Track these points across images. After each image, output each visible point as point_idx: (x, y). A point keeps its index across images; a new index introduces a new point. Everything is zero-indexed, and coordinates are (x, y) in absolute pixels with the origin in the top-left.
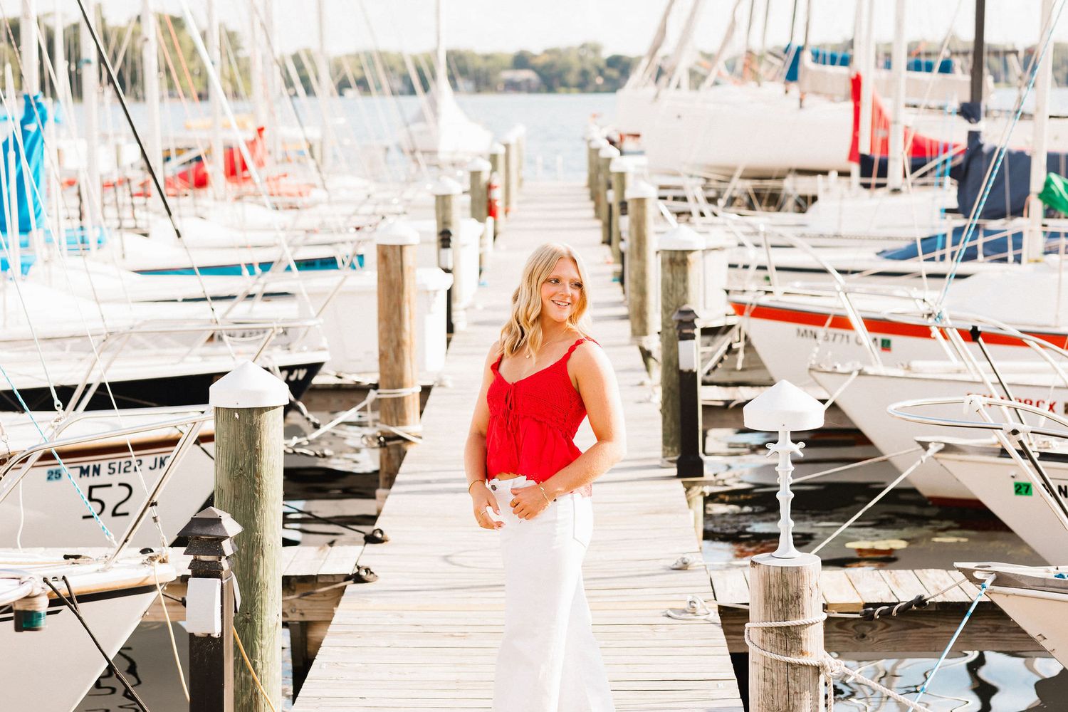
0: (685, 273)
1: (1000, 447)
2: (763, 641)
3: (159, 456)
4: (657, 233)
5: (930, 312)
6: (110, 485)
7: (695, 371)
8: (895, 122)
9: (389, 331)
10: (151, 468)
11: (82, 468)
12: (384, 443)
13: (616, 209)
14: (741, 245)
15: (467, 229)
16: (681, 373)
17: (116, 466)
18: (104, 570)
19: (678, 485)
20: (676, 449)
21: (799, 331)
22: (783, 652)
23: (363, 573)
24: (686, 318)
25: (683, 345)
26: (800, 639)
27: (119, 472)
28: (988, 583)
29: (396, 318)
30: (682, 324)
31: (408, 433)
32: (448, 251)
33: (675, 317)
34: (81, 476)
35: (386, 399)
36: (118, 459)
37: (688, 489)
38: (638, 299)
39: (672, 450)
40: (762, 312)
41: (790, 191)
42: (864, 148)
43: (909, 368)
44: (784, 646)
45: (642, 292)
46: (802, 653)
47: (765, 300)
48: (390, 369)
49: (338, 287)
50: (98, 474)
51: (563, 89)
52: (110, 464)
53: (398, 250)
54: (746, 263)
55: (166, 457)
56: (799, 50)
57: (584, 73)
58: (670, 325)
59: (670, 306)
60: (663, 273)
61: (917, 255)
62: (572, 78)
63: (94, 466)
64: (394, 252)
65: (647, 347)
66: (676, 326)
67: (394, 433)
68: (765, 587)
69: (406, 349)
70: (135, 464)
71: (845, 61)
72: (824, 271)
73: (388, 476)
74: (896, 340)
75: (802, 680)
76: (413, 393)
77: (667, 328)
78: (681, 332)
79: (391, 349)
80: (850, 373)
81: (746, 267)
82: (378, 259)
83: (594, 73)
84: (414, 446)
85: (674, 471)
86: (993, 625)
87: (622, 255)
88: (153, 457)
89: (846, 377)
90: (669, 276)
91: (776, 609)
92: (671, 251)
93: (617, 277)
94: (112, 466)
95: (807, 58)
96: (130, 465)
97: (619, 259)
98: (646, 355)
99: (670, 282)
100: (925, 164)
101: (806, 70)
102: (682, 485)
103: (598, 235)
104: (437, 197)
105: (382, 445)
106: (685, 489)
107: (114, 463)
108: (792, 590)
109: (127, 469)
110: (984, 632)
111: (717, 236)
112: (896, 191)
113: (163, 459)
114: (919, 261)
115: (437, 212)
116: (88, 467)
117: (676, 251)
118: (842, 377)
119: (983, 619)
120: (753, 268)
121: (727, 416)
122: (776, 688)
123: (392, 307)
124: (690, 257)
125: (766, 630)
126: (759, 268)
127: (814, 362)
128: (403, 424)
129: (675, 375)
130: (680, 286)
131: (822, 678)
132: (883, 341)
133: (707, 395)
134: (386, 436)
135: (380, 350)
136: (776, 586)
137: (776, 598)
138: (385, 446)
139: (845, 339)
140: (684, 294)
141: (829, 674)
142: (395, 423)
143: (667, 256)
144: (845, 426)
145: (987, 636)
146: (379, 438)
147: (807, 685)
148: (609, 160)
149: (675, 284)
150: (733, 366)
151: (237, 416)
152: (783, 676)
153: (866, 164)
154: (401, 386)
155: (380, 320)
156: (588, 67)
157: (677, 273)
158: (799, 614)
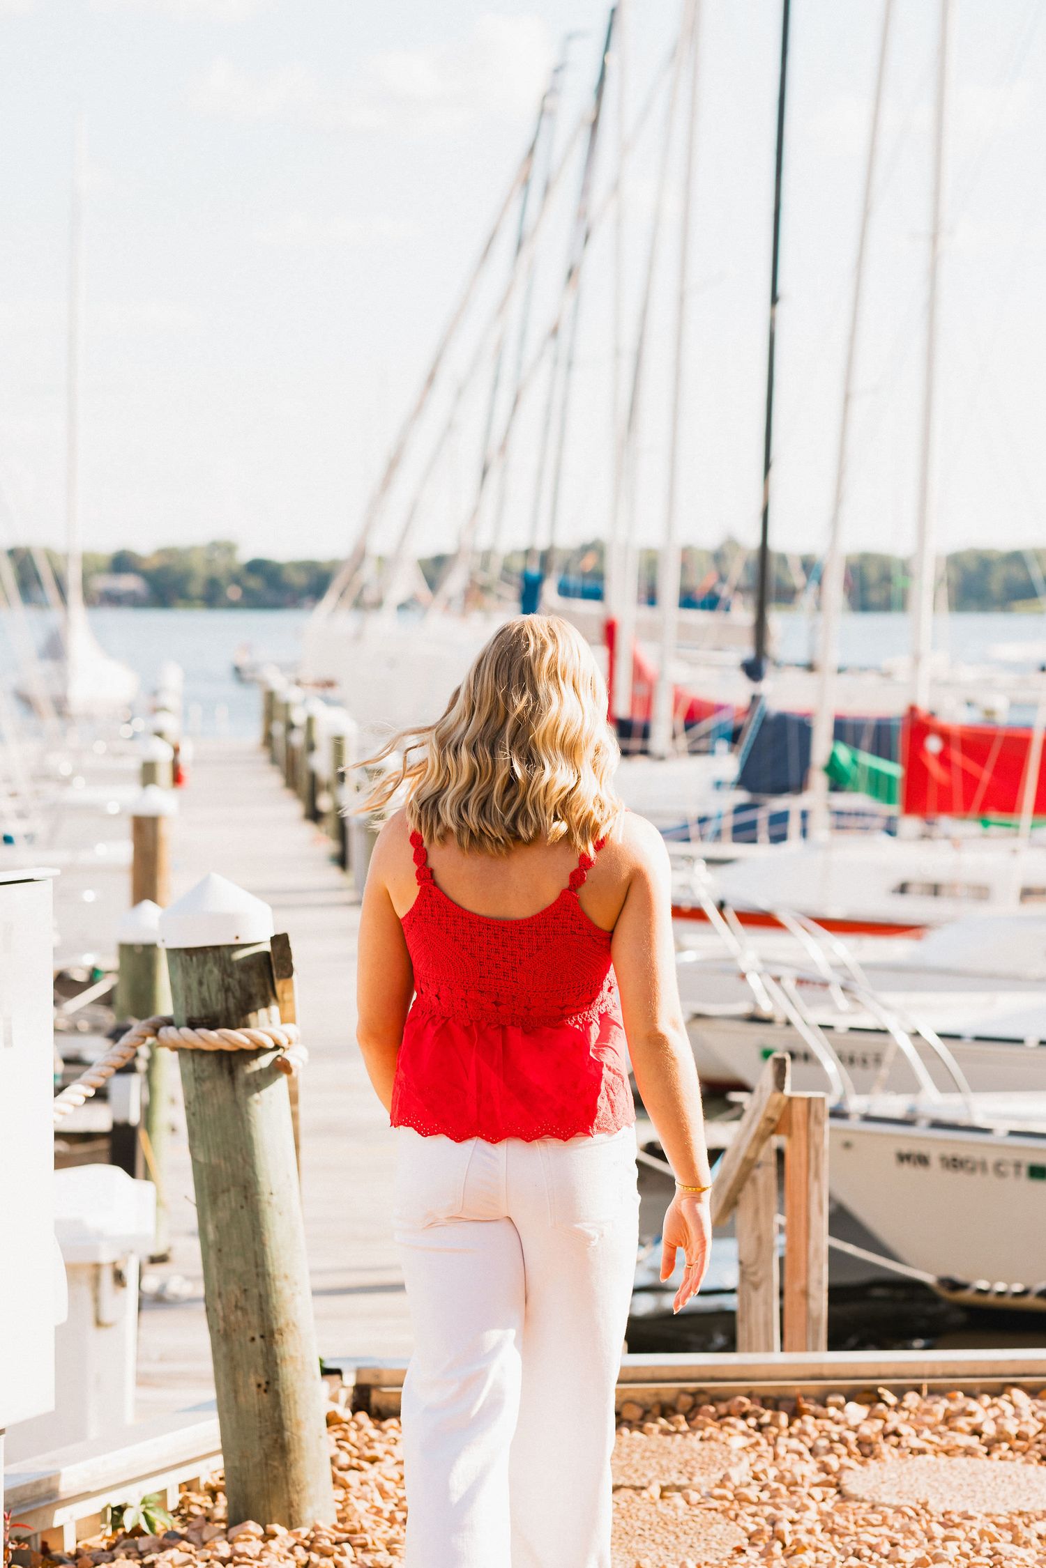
8: (662, 677)
42: (623, 710)
57: (212, 583)
62: (196, 588)
83: (227, 582)
93: (335, 860)
95: (549, 587)
101: (550, 602)
112: (661, 759)
153: (625, 728)
156: (219, 573)
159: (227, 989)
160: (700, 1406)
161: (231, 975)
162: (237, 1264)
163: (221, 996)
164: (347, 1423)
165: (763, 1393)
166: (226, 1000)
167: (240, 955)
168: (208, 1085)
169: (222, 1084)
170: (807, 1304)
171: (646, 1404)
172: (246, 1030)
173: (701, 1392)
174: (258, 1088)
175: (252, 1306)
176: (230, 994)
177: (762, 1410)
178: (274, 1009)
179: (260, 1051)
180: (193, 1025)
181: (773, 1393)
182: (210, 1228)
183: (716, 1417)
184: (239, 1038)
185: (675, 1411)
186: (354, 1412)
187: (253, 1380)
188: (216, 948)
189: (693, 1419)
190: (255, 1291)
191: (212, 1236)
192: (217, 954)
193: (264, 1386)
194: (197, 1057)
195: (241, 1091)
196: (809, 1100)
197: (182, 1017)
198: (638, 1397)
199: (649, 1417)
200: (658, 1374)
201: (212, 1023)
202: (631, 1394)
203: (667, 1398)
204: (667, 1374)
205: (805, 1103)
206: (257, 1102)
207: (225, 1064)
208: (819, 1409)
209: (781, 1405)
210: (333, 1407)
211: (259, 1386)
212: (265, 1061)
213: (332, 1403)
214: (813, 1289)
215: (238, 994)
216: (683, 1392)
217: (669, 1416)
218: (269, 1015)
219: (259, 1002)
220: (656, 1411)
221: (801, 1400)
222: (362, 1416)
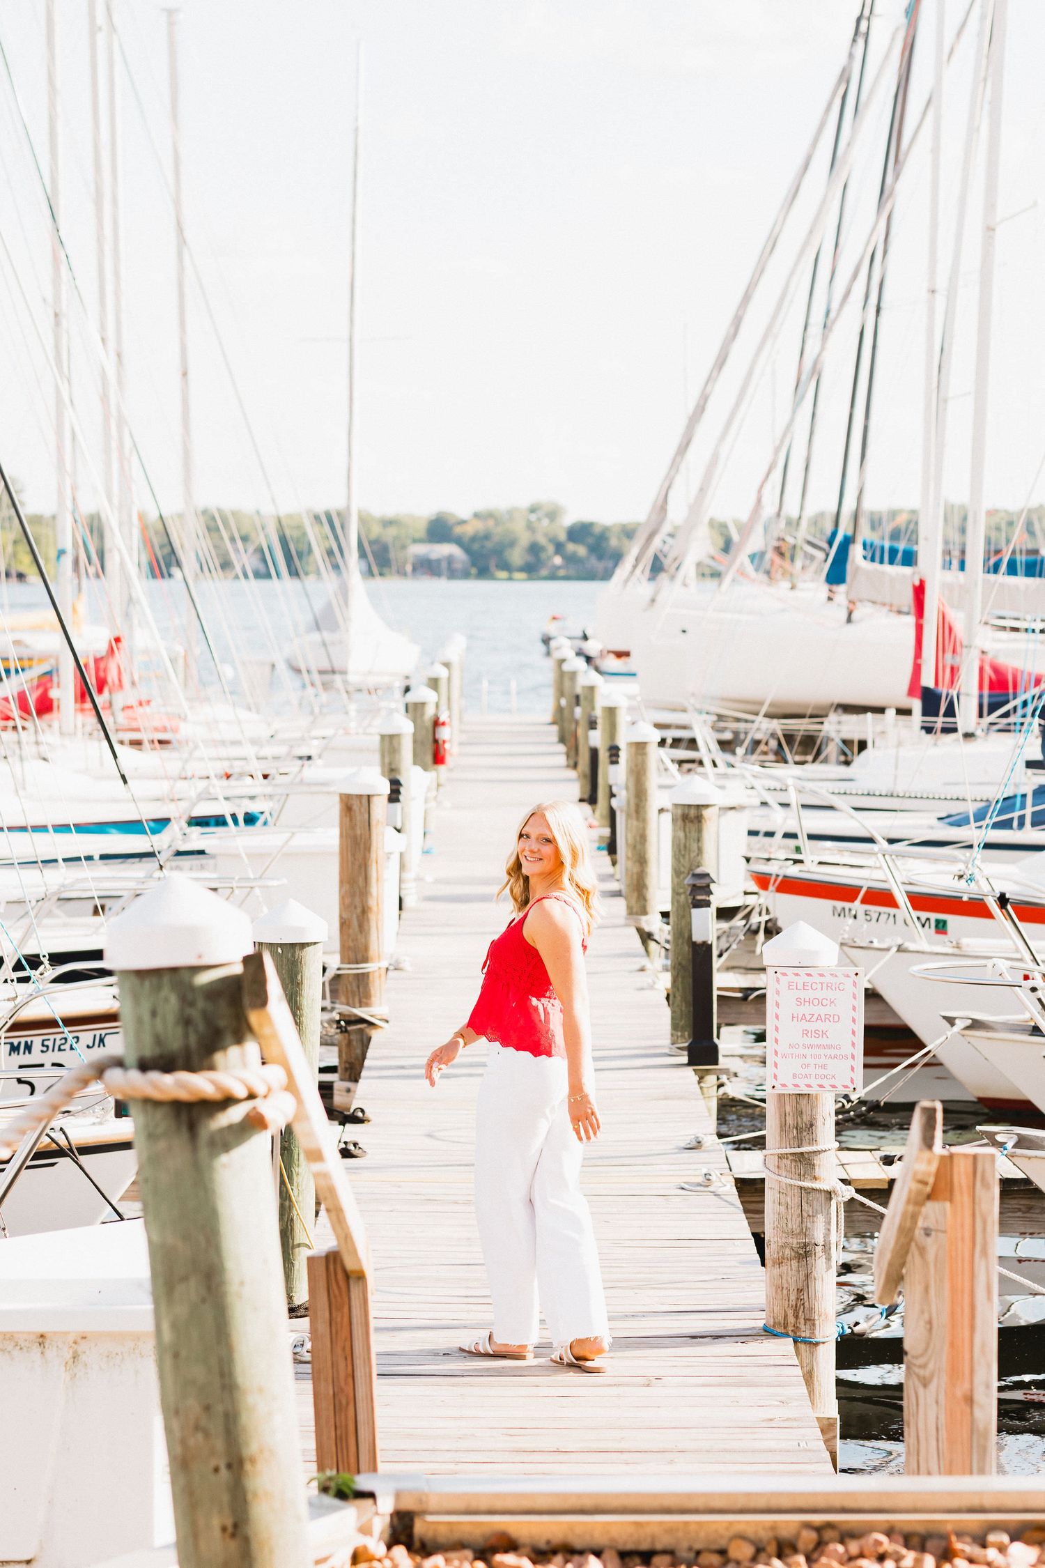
0: (700, 831)
1: (1033, 1024)
2: (778, 1167)
3: (98, 1033)
4: (661, 787)
5: (962, 873)
6: (42, 1065)
7: (710, 942)
8: (969, 647)
9: (353, 895)
10: (88, 1047)
11: (12, 1044)
12: (345, 1027)
13: (603, 756)
14: (764, 804)
15: (416, 779)
16: (694, 944)
17: (50, 1044)
18: (100, 1123)
19: (690, 1074)
20: (686, 1033)
21: (835, 908)
22: (797, 1177)
23: (351, 1147)
24: (700, 882)
25: (696, 912)
26: (814, 1165)
27: (53, 1051)
28: (1010, 1145)
29: (361, 881)
30: (695, 889)
31: (372, 1016)
32: (397, 805)
33: (689, 880)
34: (10, 1054)
35: (348, 974)
36: (52, 1035)
37: (701, 1079)
38: (636, 869)
39: (682, 1036)
40: (790, 886)
41: (833, 735)
42: (928, 680)
43: (958, 947)
44: (798, 1172)
45: (641, 860)
46: (815, 1178)
47: (793, 871)
48: (353, 941)
49: (283, 847)
50: (30, 1052)
51: (503, 574)
52: (43, 1041)
53: (365, 801)
54: (770, 829)
55: (106, 1034)
56: (848, 542)
57: (534, 549)
58: (681, 891)
59: (682, 869)
60: (674, 830)
61: (968, 823)
62: (517, 556)
63: (26, 1042)
64: (361, 802)
65: (647, 929)
66: (688, 892)
67: (356, 1015)
68: (781, 1115)
69: (372, 917)
70: (71, 1040)
71: (909, 559)
72: (870, 840)
73: (347, 1066)
74: (953, 921)
75: (815, 1205)
76: (380, 968)
77: (678, 894)
78: (694, 899)
79: (355, 916)
80: (888, 949)
81: (770, 834)
82: (341, 811)
83: (551, 549)
84: (379, 1030)
85: (685, 1060)
86: (1024, 1205)
87: (612, 814)
88: (92, 1033)
89: (884, 953)
90: (681, 834)
91: (791, 1136)
92: (684, 805)
93: (604, 845)
94: (46, 1043)
95: (857, 552)
96: (66, 1042)
97: (607, 822)
98: (646, 937)
99: (683, 841)
100: (1007, 702)
101: (857, 569)
102: (693, 1073)
103: (575, 789)
104: (383, 737)
105: (343, 1031)
106: (697, 1078)
107: (49, 1040)
108: (806, 1118)
109: (62, 1047)
110: (1016, 1212)
111: (735, 793)
112: (968, 736)
113: (103, 1036)
114: (970, 829)
115: (383, 756)
116: (19, 1043)
117: (689, 806)
118: (879, 953)
119: (1015, 1198)
120: (779, 836)
121: (746, 1008)
122: (790, 1211)
123: (356, 867)
124: (706, 813)
125: (781, 1157)
126: (788, 835)
127: (846, 936)
128: (367, 1005)
129: (686, 948)
130: (694, 846)
131: (833, 1202)
132: (938, 922)
133: (724, 980)
134: (347, 1018)
135: (341, 917)
136: (791, 1114)
137: (792, 1126)
138: (346, 1031)
139: (891, 918)
140: (698, 855)
141: (840, 1199)
142: (357, 1005)
143: (679, 812)
144: (889, 1021)
145: (1019, 1217)
146: (338, 1022)
147: (819, 1208)
148: (591, 689)
149: (688, 845)
150: (752, 949)
151: (280, 951)
152: (797, 1200)
153: (931, 702)
154: (365, 960)
155: (342, 882)
156: (542, 541)
157: (690, 832)
158: (813, 1141)
159: (187, 1022)
160: (827, 1543)
161: (192, 1004)
162: (198, 1372)
163: (179, 1031)
164: (379, 1560)
165: (907, 1528)
166: (186, 1036)
167: (203, 979)
168: (162, 1145)
169: (179, 1143)
170: (972, 1413)
171: (761, 1541)
172: (210, 1074)
173: (830, 1525)
174: (227, 1147)
175: (216, 1427)
176: (191, 1030)
177: (904, 1551)
178: (251, 1048)
179: (228, 1101)
180: (144, 1066)
181: (921, 1529)
182: (166, 1326)
183: (845, 1558)
184: (200, 1084)
185: (795, 1550)
186: (389, 1547)
187: (216, 1523)
188: (174, 970)
189: (816, 1561)
190: (219, 1408)
191: (167, 1336)
192: (176, 977)
193: (230, 1529)
194: (149, 1108)
195: (203, 1152)
196: (975, 1157)
197: (131, 1059)
198: (750, 1532)
199: (763, 1556)
200: (774, 1503)
201: (167, 1064)
202: (740, 1528)
203: (785, 1533)
204: (786, 1503)
205: (970, 1161)
206: (224, 1166)
207: (184, 1117)
208: (975, 1550)
209: (929, 1544)
210: (361, 1541)
211: (224, 1529)
212: (234, 1115)
213: (361, 1535)
214: (979, 1396)
215: (201, 1027)
216: (808, 1525)
217: (787, 1556)
218: (243, 1055)
219: (229, 1037)
220: (772, 1548)
221: (954, 1538)
222: (400, 1551)
